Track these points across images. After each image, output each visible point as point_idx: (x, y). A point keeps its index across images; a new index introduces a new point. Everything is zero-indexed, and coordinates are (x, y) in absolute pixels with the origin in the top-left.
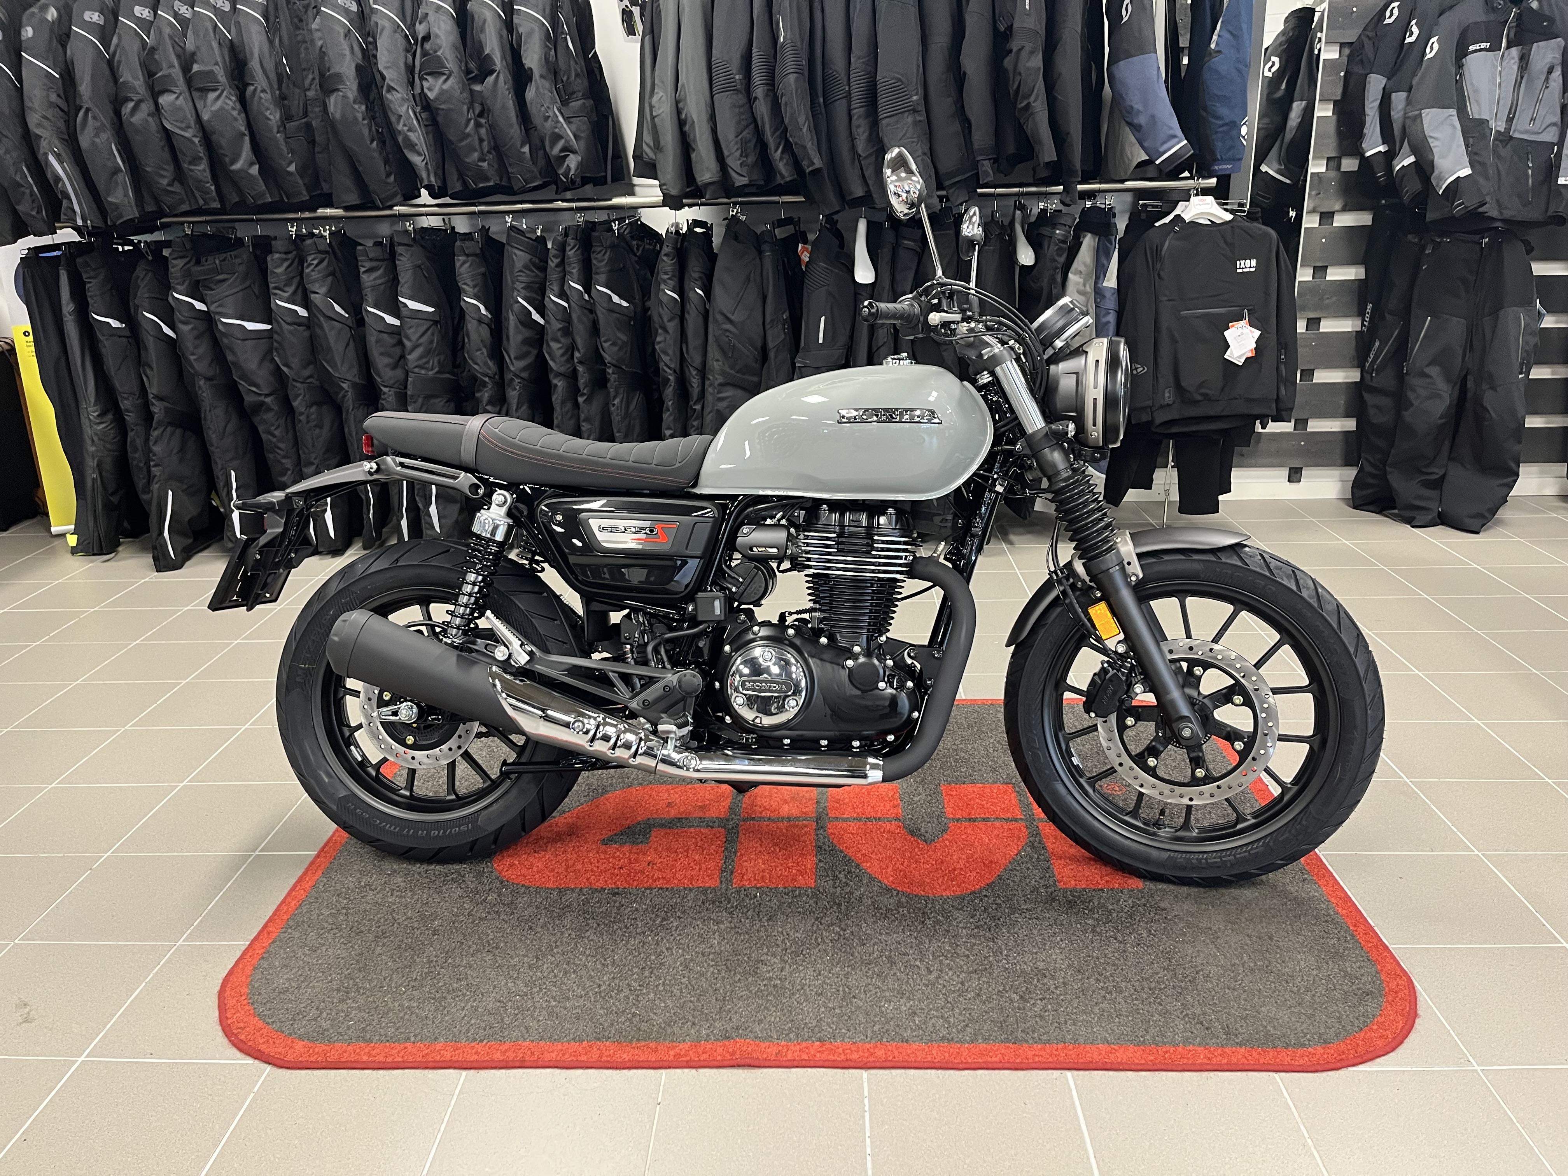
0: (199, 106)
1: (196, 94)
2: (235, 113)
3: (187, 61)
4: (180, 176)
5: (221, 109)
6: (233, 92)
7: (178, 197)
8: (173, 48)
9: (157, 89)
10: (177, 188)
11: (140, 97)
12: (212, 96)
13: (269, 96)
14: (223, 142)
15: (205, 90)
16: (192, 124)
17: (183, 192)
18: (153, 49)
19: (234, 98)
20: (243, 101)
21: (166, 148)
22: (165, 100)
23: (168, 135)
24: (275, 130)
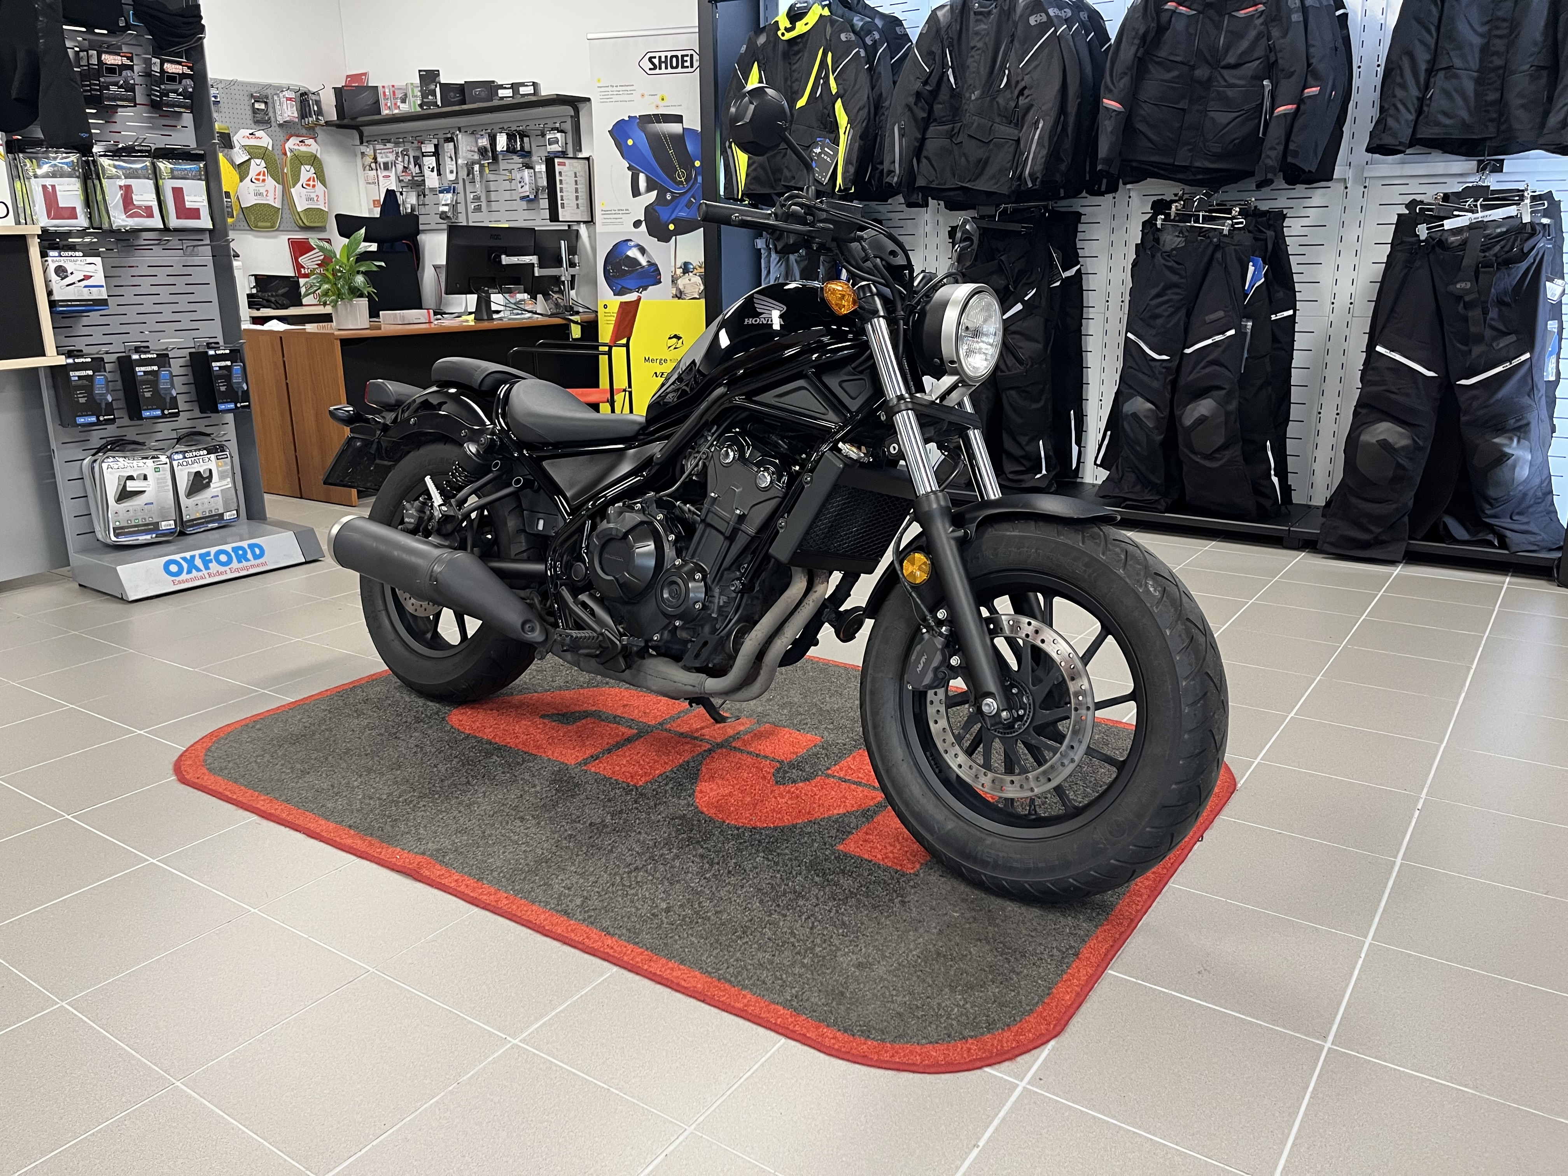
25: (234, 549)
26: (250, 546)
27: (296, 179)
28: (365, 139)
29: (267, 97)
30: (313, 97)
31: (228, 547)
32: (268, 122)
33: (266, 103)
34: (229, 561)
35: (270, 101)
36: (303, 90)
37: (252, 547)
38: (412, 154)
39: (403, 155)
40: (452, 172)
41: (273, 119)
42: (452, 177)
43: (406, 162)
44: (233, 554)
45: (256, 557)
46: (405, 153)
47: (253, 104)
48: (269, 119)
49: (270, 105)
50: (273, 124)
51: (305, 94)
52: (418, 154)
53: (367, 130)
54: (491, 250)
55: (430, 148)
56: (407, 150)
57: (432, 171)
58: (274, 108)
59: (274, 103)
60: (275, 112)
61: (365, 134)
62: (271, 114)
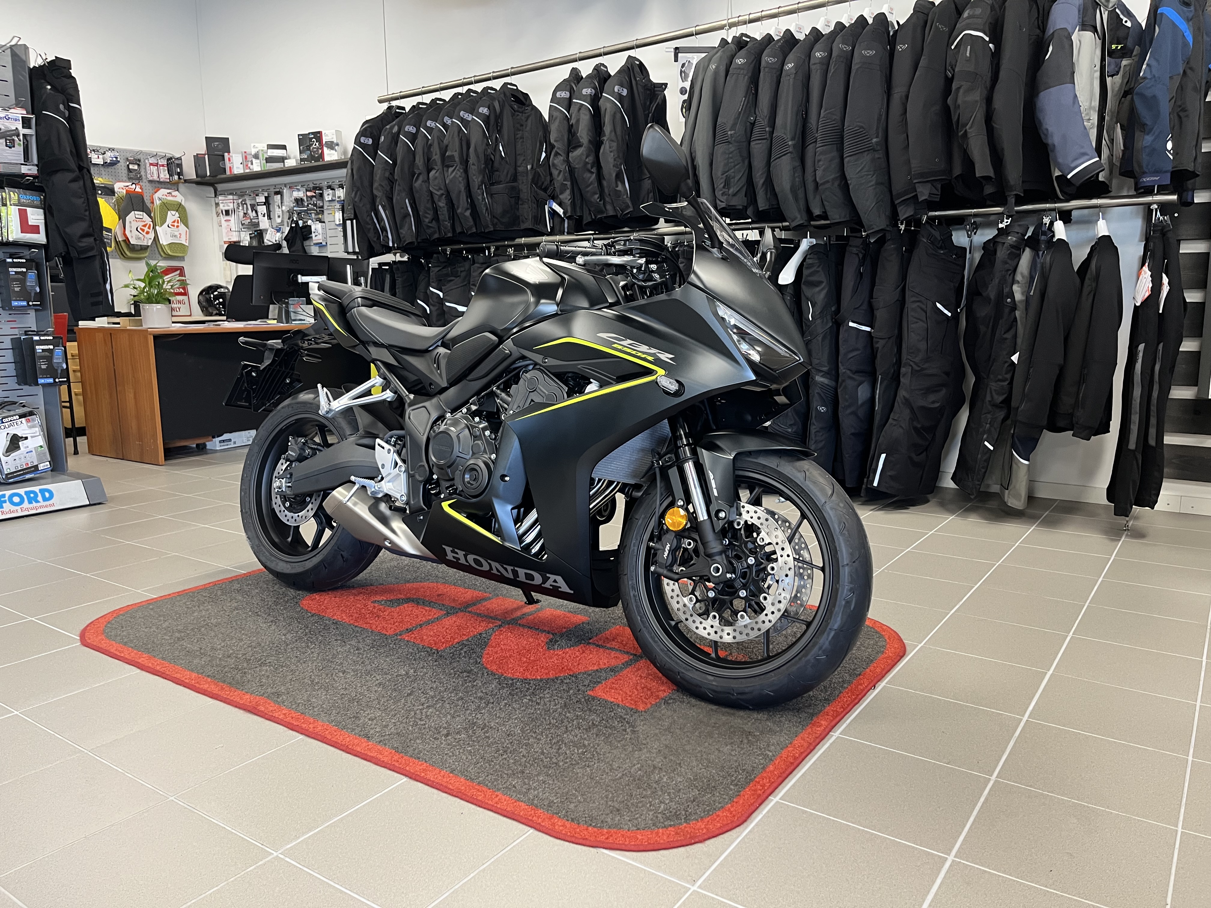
0: (446, 176)
1: (445, 169)
2: (461, 179)
3: (444, 150)
4: (436, 218)
5: (455, 177)
6: (462, 167)
7: (432, 230)
8: (439, 144)
9: (430, 168)
10: (434, 224)
11: (420, 171)
12: (451, 169)
13: (476, 167)
14: (454, 196)
15: (448, 167)
16: (442, 187)
17: (436, 227)
18: (431, 145)
19: (461, 171)
20: (466, 171)
21: (430, 201)
22: (432, 173)
23: (431, 193)
24: (477, 187)
25: (26, 493)
26: (41, 490)
27: (163, 221)
28: (218, 193)
29: (139, 161)
30: (176, 162)
31: (22, 491)
32: (140, 179)
33: (139, 165)
34: (22, 502)
35: (142, 164)
36: (169, 156)
37: (42, 491)
38: (248, 203)
39: (243, 205)
40: (279, 217)
41: (144, 177)
42: (279, 220)
43: (245, 209)
44: (25, 497)
45: (45, 499)
46: (244, 203)
47: (128, 166)
48: (141, 176)
49: (142, 167)
50: (145, 181)
51: (171, 158)
52: (253, 202)
53: (220, 187)
54: (290, 271)
55: (262, 199)
56: (245, 200)
57: (264, 216)
58: (145, 169)
59: (145, 165)
60: (146, 172)
61: (219, 189)
62: (143, 173)
